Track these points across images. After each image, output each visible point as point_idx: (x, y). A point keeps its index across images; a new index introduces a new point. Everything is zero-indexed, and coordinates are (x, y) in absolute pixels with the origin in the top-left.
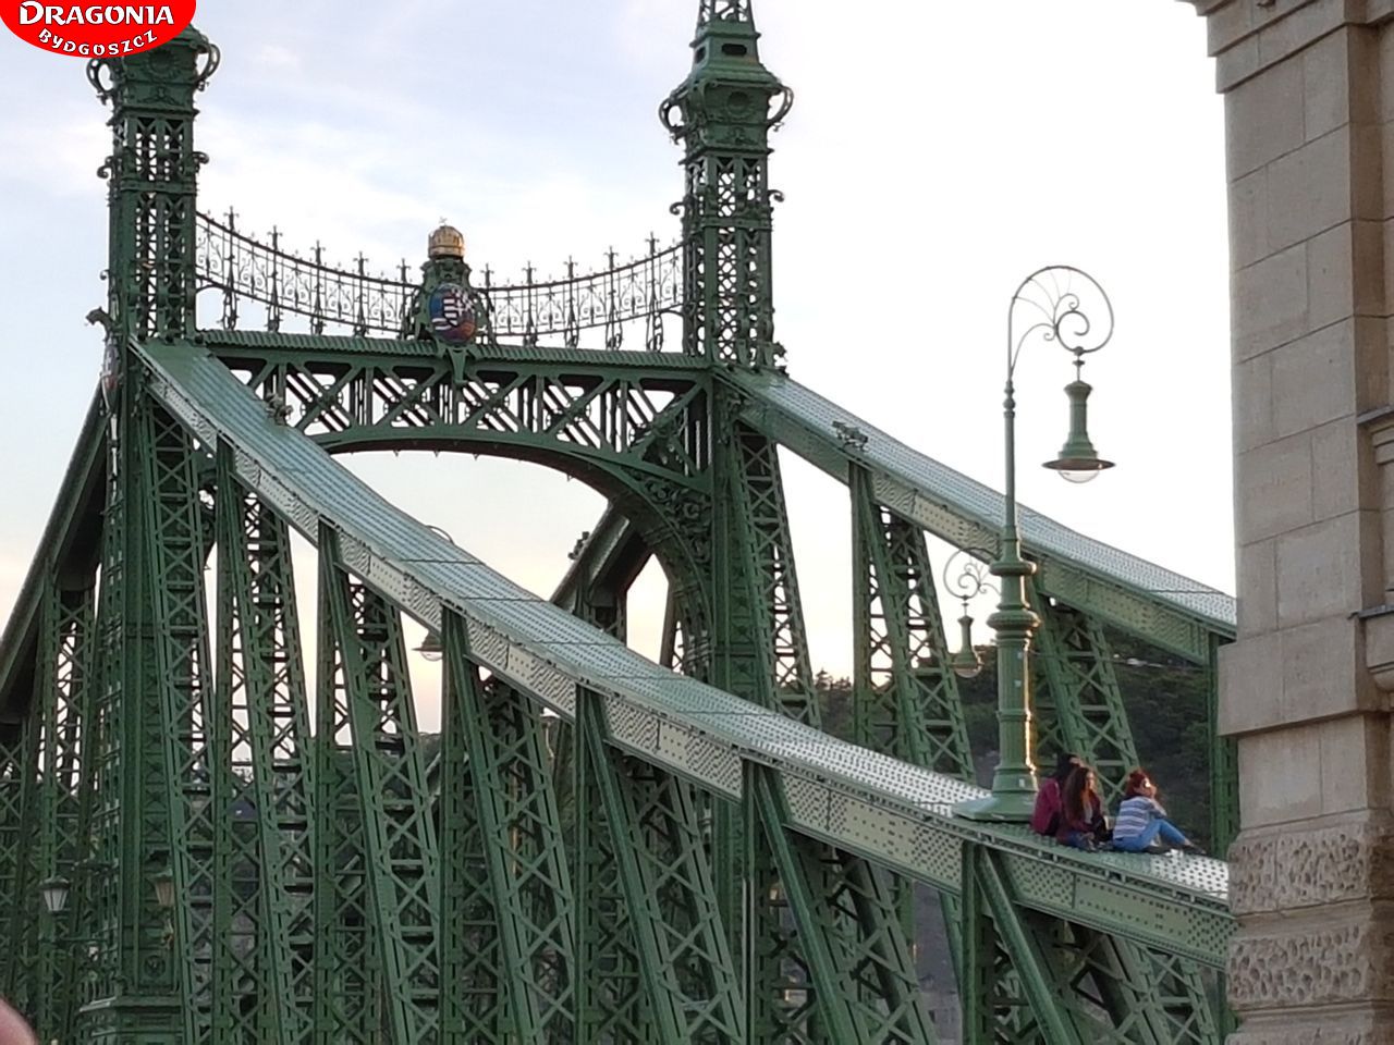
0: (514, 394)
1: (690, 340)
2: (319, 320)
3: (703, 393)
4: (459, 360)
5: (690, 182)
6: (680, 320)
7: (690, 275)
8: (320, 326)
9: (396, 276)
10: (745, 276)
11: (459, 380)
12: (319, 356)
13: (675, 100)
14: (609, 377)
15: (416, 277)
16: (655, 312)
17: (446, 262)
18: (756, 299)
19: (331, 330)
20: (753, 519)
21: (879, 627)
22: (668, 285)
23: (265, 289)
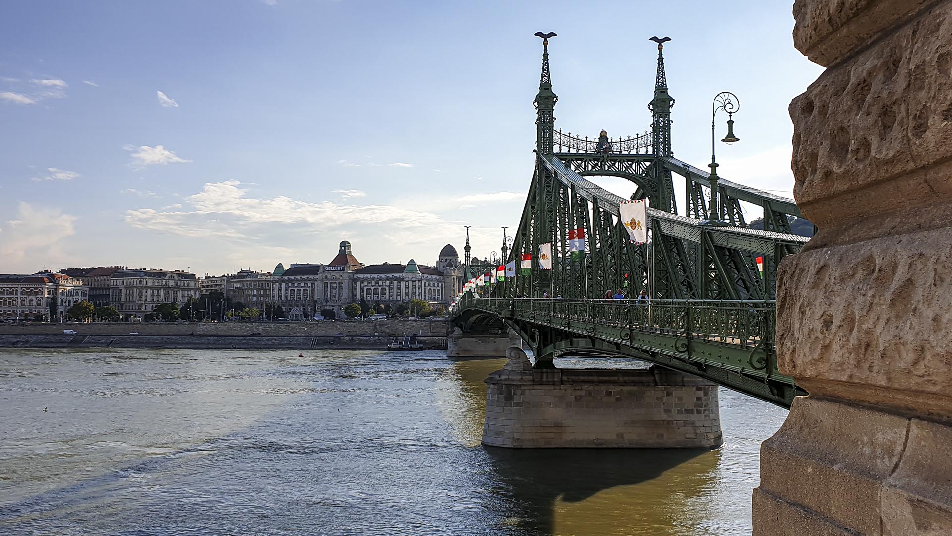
0: (617, 163)
1: (653, 152)
2: (578, 150)
3: (656, 162)
4: (606, 157)
5: (654, 120)
6: (652, 148)
7: (653, 138)
8: (578, 151)
9: (593, 141)
10: (665, 138)
11: (606, 161)
12: (578, 157)
13: (650, 104)
14: (636, 159)
15: (597, 141)
16: (646, 146)
17: (603, 136)
18: (668, 144)
19: (580, 152)
20: (666, 187)
21: (692, 206)
22: (649, 140)
23: (567, 144)
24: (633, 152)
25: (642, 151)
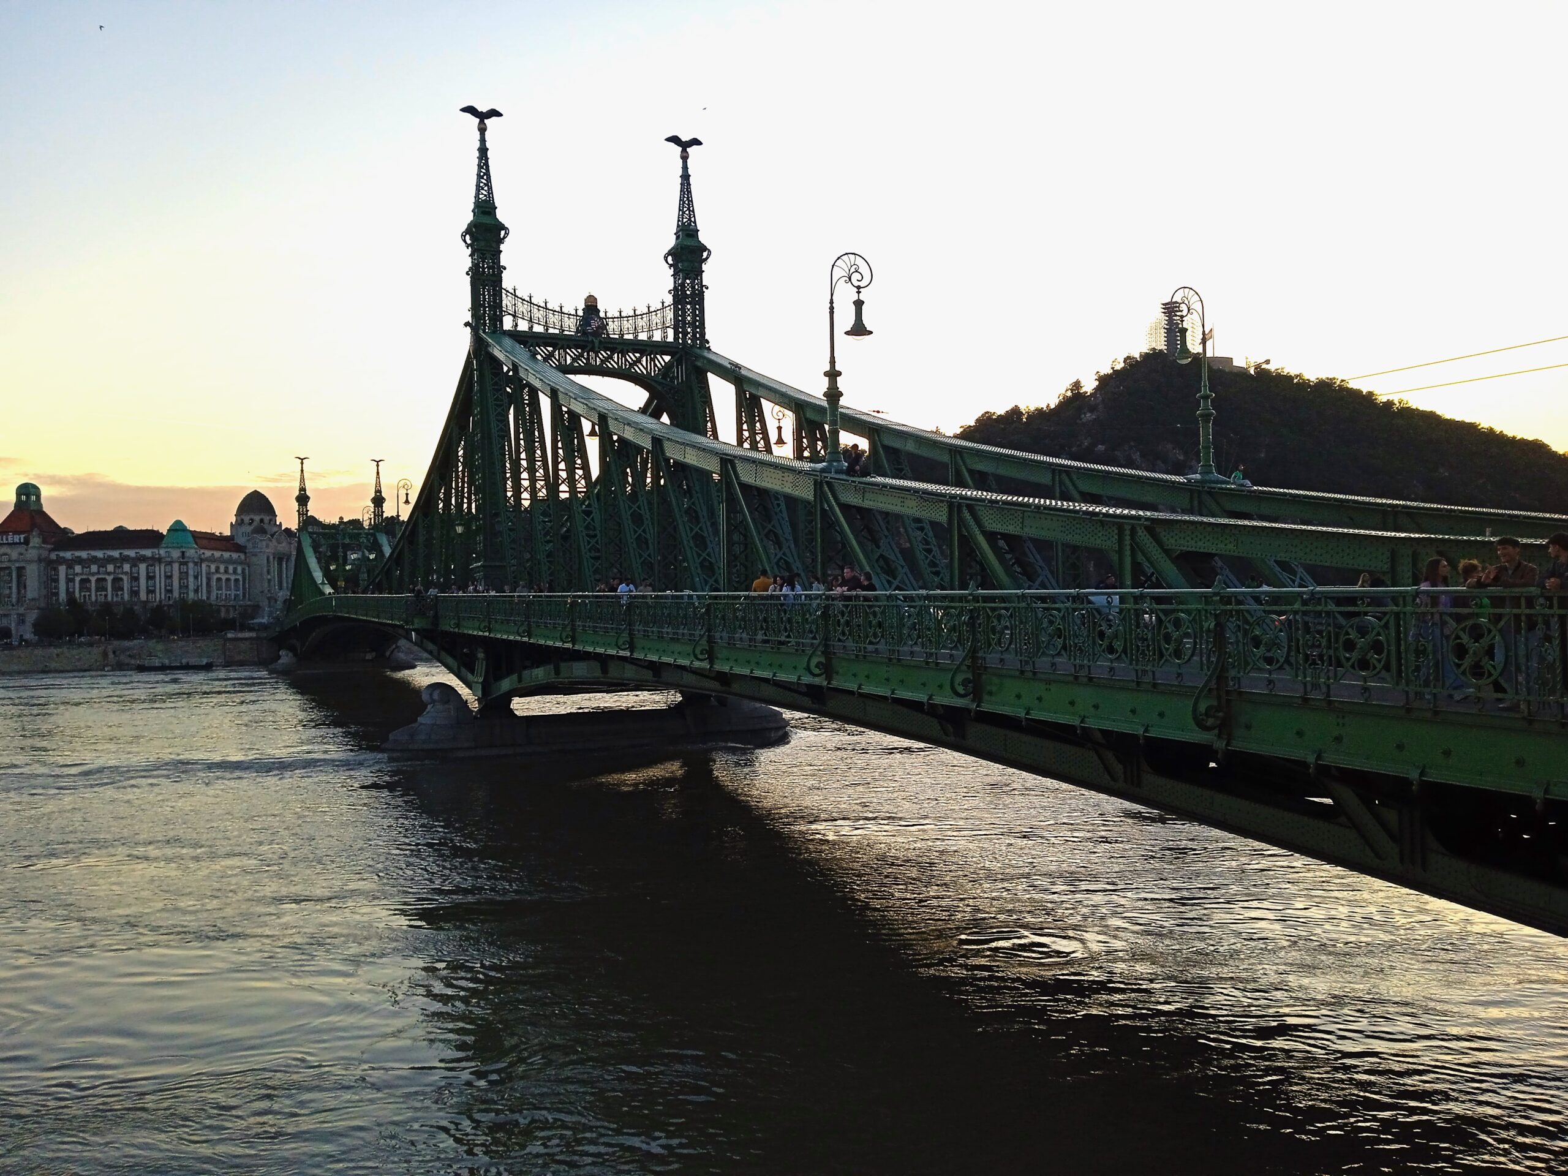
0: (616, 355)
1: (676, 338)
2: (546, 327)
3: (681, 356)
4: (596, 342)
5: (675, 282)
6: (673, 330)
7: (676, 315)
8: (547, 330)
9: (573, 312)
10: (694, 315)
11: (597, 349)
12: (545, 339)
13: (669, 253)
14: (649, 350)
15: (580, 313)
16: (664, 328)
17: (591, 307)
18: (699, 323)
19: (551, 331)
20: (700, 398)
21: (746, 434)
22: (668, 318)
23: (527, 316)
24: (643, 336)
25: (657, 336)
